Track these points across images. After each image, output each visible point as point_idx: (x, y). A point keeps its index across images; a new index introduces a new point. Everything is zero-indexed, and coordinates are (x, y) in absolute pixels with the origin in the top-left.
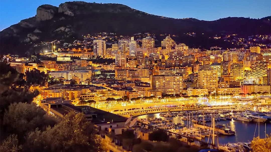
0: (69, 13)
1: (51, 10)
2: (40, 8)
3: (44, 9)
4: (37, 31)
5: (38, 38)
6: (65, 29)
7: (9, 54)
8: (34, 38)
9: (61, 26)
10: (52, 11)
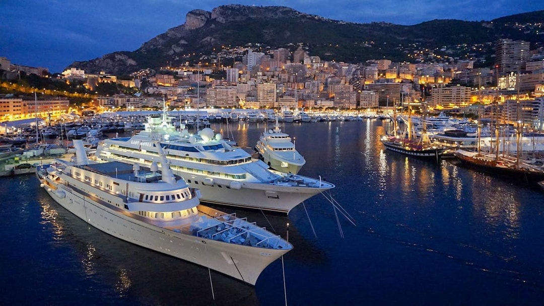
0: (221, 19)
1: (202, 16)
2: (189, 14)
3: (193, 15)
4: (183, 42)
5: (182, 50)
6: (211, 39)
7: (148, 69)
8: (178, 50)
9: (207, 36)
10: (204, 18)
